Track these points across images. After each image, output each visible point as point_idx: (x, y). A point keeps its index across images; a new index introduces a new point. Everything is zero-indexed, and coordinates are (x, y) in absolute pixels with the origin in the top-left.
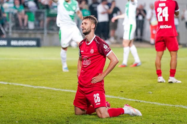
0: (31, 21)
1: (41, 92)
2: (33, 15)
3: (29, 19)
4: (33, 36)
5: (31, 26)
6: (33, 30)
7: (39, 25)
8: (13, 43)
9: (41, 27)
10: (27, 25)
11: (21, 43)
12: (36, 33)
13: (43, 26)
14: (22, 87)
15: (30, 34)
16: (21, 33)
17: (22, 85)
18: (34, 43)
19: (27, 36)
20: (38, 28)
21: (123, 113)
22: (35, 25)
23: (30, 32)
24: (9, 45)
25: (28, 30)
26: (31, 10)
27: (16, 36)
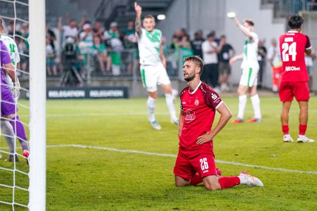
0: (116, 64)
1: (131, 157)
2: (118, 57)
3: (113, 61)
4: (118, 85)
5: (116, 71)
6: (119, 76)
7: (126, 70)
8: (93, 94)
9: (129, 73)
10: (111, 70)
11: (103, 93)
12: (122, 80)
13: (132, 71)
14: (106, 151)
15: (115, 82)
16: (104, 81)
17: (105, 148)
18: (120, 93)
19: (111, 84)
20: (125, 73)
21: (239, 183)
22: (121, 70)
23: (115, 79)
24: (87, 96)
25: (112, 76)
26: (115, 50)
27: (96, 84)
